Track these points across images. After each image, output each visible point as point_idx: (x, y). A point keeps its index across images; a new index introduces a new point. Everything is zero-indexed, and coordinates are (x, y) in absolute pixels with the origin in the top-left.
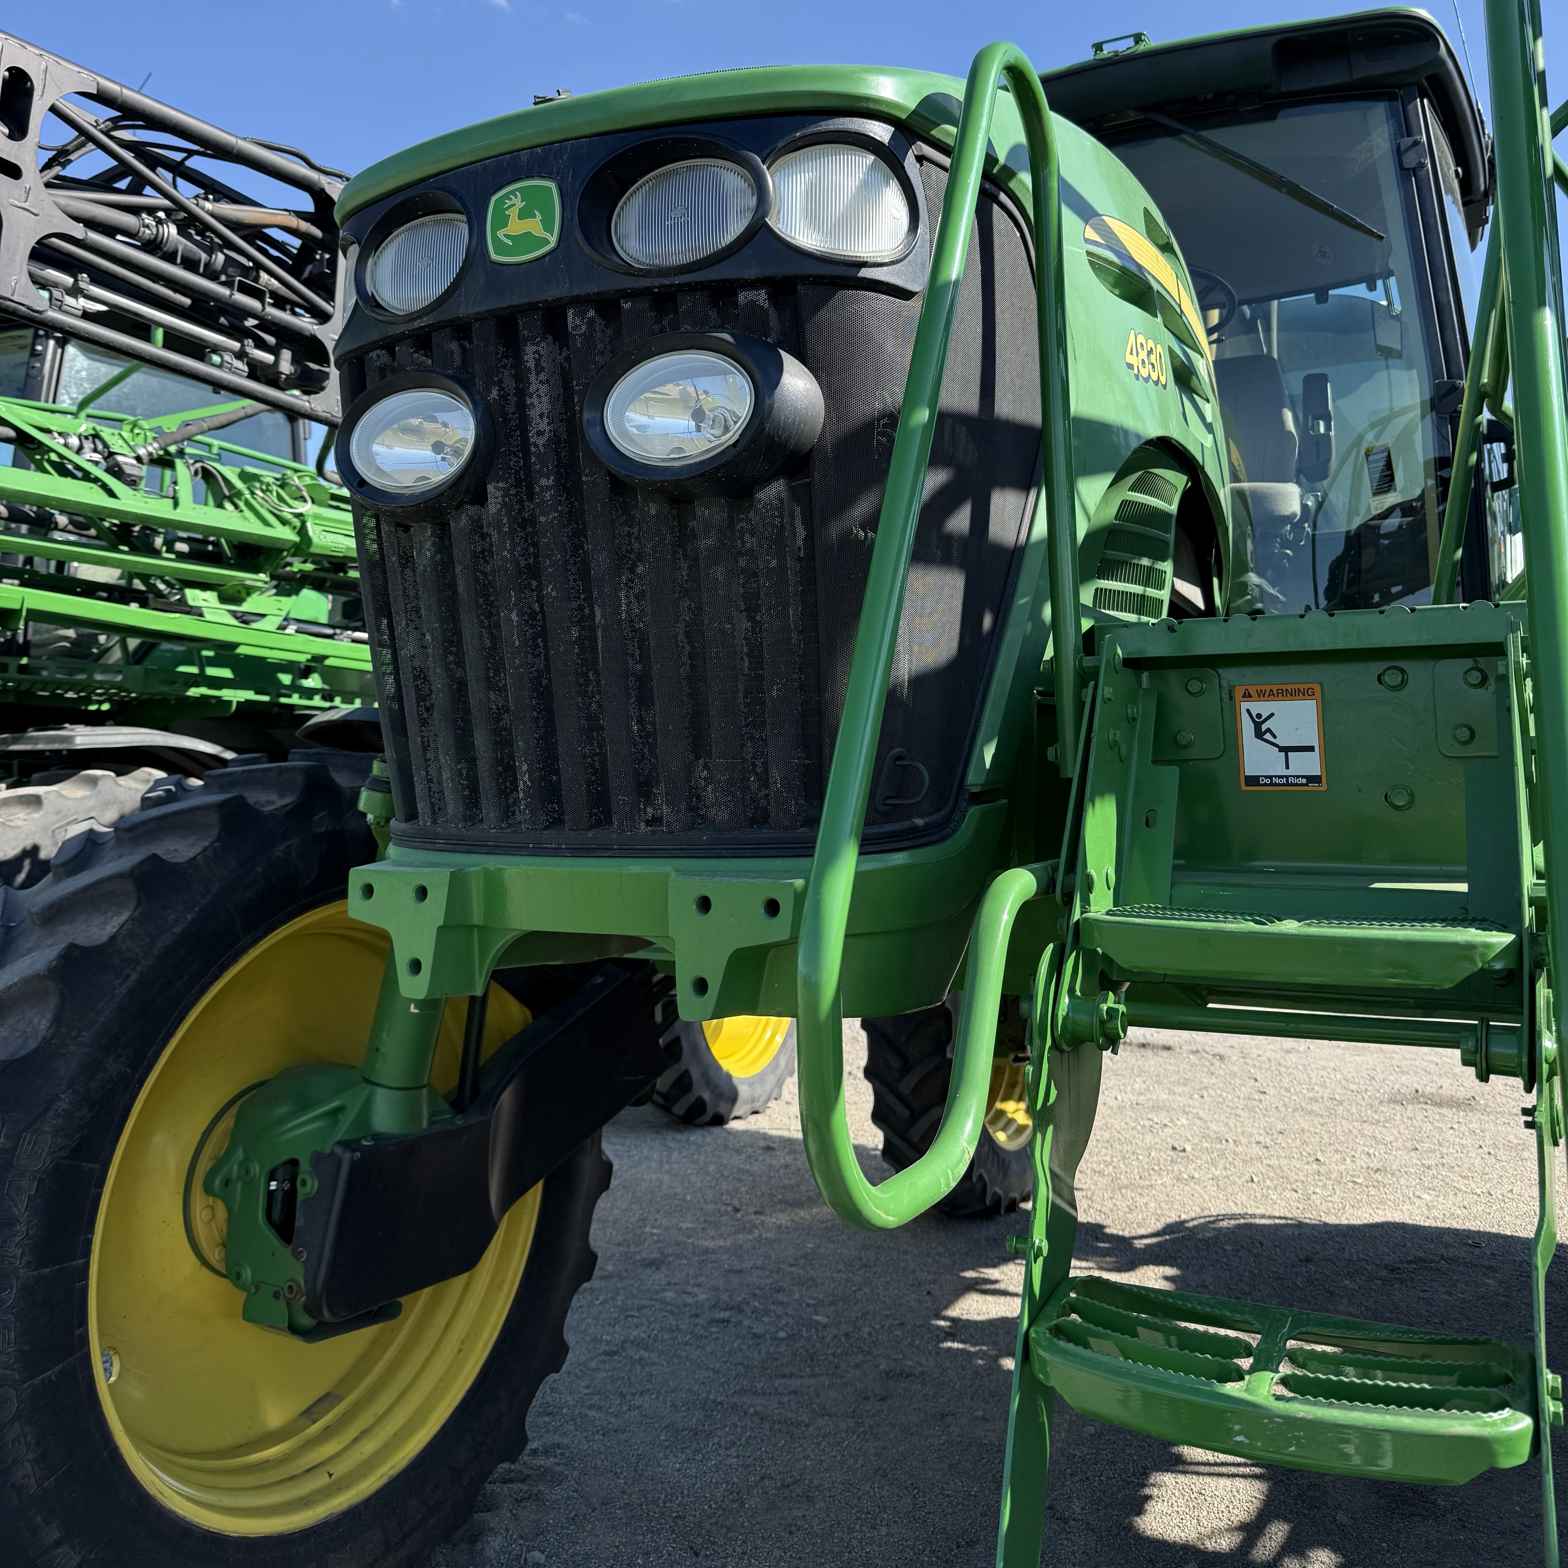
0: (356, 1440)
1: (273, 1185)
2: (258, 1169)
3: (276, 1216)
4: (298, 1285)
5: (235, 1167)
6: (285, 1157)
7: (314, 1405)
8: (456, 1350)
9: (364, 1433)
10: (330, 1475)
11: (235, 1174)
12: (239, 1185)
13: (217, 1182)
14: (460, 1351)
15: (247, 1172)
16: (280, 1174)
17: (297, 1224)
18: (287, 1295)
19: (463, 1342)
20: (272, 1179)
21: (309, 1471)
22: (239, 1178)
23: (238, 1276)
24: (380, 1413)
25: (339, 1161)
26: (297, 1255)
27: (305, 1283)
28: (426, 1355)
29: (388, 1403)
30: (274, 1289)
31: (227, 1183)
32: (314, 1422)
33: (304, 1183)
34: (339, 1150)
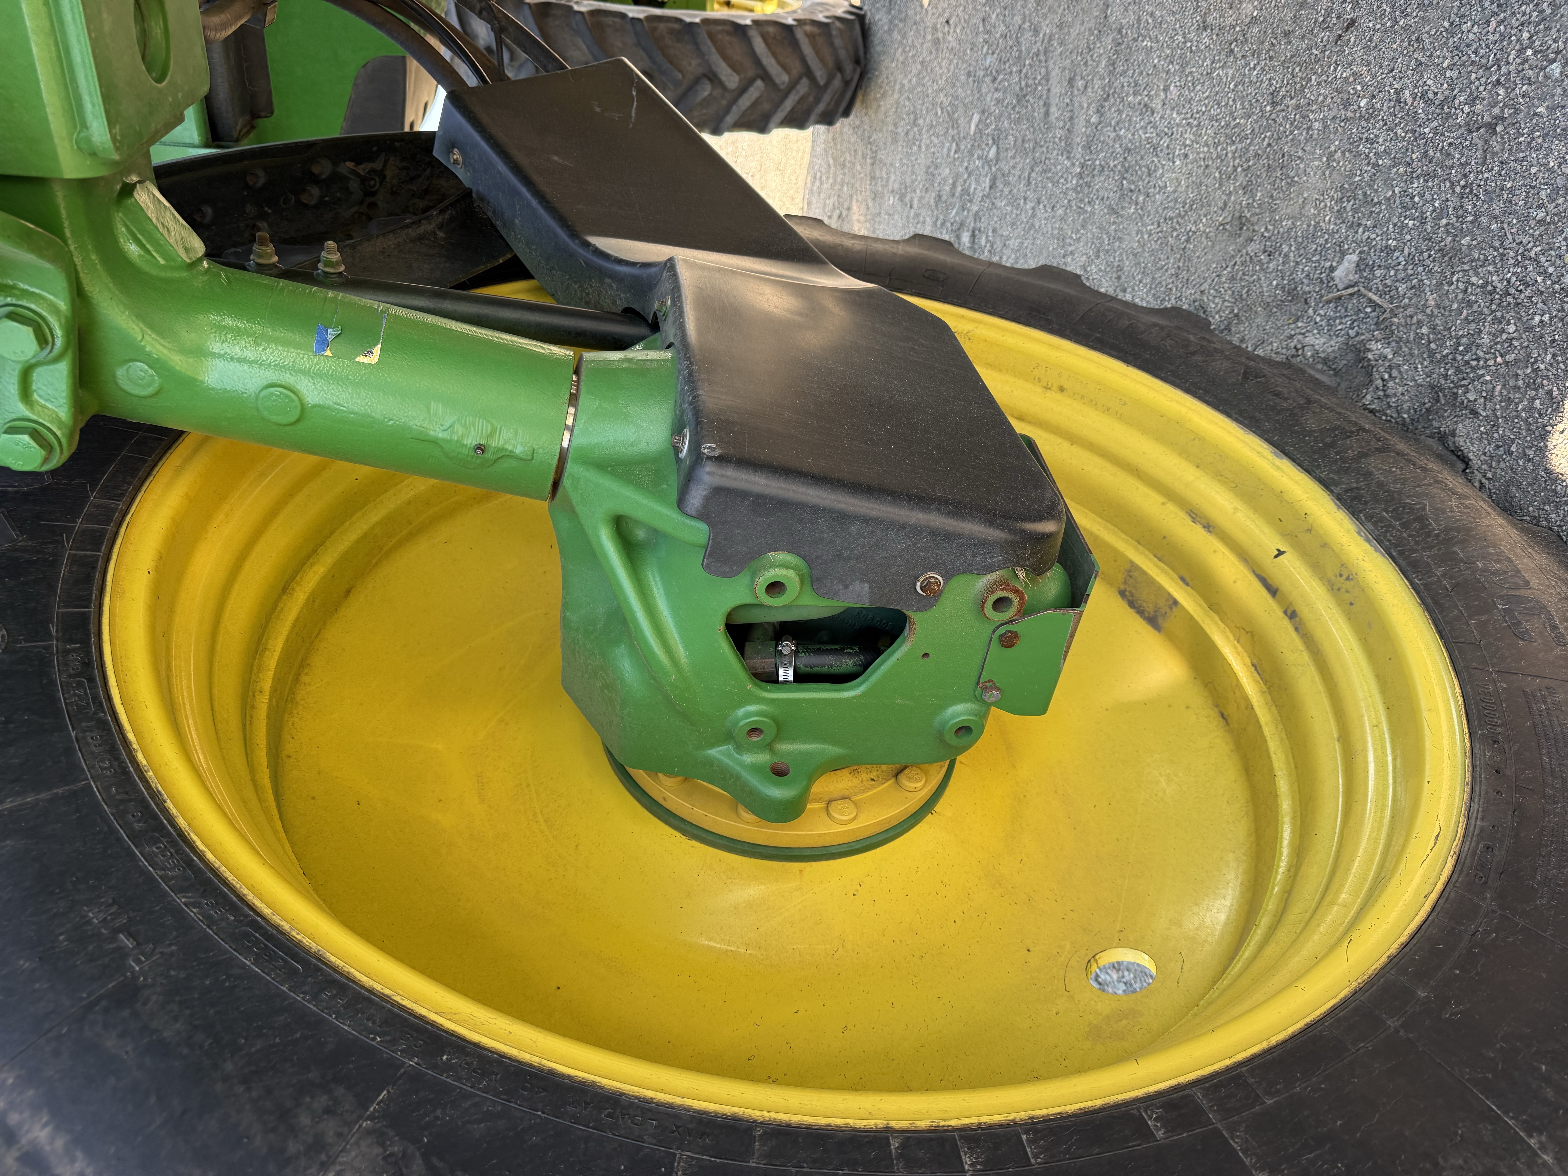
0: (1209, 526)
1: (786, 674)
2: (752, 708)
3: (847, 663)
4: (993, 587)
5: (748, 758)
6: (725, 647)
7: (1141, 612)
8: (1059, 396)
9: (1196, 515)
10: (1280, 553)
11: (763, 758)
12: (784, 747)
13: (777, 792)
14: (1062, 389)
15: (755, 731)
16: (763, 663)
17: (865, 603)
18: (1010, 613)
19: (1047, 388)
20: (771, 679)
21: (1273, 591)
22: (769, 747)
23: (964, 730)
24: (1160, 499)
25: (718, 491)
26: (932, 595)
27: (989, 570)
28: (1066, 445)
29: (1143, 489)
30: (995, 645)
31: (779, 772)
32: (1176, 602)
33: (775, 587)
34: (696, 497)
